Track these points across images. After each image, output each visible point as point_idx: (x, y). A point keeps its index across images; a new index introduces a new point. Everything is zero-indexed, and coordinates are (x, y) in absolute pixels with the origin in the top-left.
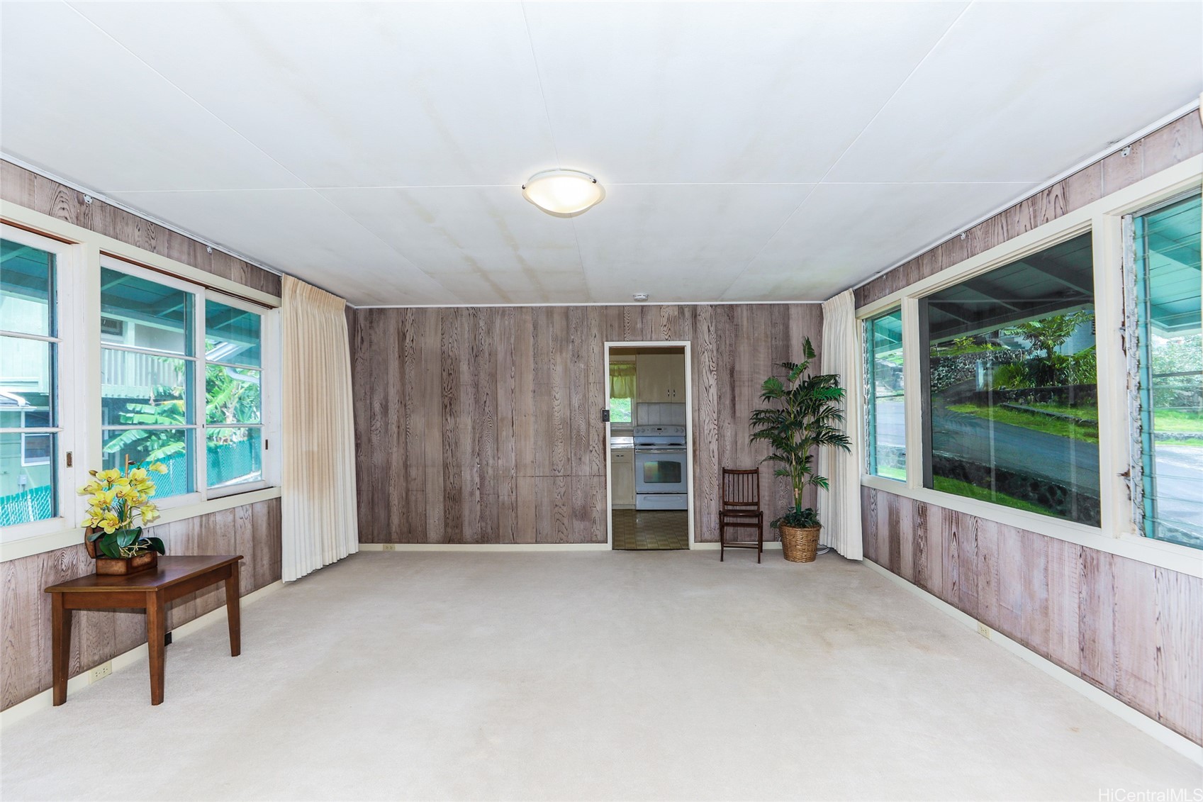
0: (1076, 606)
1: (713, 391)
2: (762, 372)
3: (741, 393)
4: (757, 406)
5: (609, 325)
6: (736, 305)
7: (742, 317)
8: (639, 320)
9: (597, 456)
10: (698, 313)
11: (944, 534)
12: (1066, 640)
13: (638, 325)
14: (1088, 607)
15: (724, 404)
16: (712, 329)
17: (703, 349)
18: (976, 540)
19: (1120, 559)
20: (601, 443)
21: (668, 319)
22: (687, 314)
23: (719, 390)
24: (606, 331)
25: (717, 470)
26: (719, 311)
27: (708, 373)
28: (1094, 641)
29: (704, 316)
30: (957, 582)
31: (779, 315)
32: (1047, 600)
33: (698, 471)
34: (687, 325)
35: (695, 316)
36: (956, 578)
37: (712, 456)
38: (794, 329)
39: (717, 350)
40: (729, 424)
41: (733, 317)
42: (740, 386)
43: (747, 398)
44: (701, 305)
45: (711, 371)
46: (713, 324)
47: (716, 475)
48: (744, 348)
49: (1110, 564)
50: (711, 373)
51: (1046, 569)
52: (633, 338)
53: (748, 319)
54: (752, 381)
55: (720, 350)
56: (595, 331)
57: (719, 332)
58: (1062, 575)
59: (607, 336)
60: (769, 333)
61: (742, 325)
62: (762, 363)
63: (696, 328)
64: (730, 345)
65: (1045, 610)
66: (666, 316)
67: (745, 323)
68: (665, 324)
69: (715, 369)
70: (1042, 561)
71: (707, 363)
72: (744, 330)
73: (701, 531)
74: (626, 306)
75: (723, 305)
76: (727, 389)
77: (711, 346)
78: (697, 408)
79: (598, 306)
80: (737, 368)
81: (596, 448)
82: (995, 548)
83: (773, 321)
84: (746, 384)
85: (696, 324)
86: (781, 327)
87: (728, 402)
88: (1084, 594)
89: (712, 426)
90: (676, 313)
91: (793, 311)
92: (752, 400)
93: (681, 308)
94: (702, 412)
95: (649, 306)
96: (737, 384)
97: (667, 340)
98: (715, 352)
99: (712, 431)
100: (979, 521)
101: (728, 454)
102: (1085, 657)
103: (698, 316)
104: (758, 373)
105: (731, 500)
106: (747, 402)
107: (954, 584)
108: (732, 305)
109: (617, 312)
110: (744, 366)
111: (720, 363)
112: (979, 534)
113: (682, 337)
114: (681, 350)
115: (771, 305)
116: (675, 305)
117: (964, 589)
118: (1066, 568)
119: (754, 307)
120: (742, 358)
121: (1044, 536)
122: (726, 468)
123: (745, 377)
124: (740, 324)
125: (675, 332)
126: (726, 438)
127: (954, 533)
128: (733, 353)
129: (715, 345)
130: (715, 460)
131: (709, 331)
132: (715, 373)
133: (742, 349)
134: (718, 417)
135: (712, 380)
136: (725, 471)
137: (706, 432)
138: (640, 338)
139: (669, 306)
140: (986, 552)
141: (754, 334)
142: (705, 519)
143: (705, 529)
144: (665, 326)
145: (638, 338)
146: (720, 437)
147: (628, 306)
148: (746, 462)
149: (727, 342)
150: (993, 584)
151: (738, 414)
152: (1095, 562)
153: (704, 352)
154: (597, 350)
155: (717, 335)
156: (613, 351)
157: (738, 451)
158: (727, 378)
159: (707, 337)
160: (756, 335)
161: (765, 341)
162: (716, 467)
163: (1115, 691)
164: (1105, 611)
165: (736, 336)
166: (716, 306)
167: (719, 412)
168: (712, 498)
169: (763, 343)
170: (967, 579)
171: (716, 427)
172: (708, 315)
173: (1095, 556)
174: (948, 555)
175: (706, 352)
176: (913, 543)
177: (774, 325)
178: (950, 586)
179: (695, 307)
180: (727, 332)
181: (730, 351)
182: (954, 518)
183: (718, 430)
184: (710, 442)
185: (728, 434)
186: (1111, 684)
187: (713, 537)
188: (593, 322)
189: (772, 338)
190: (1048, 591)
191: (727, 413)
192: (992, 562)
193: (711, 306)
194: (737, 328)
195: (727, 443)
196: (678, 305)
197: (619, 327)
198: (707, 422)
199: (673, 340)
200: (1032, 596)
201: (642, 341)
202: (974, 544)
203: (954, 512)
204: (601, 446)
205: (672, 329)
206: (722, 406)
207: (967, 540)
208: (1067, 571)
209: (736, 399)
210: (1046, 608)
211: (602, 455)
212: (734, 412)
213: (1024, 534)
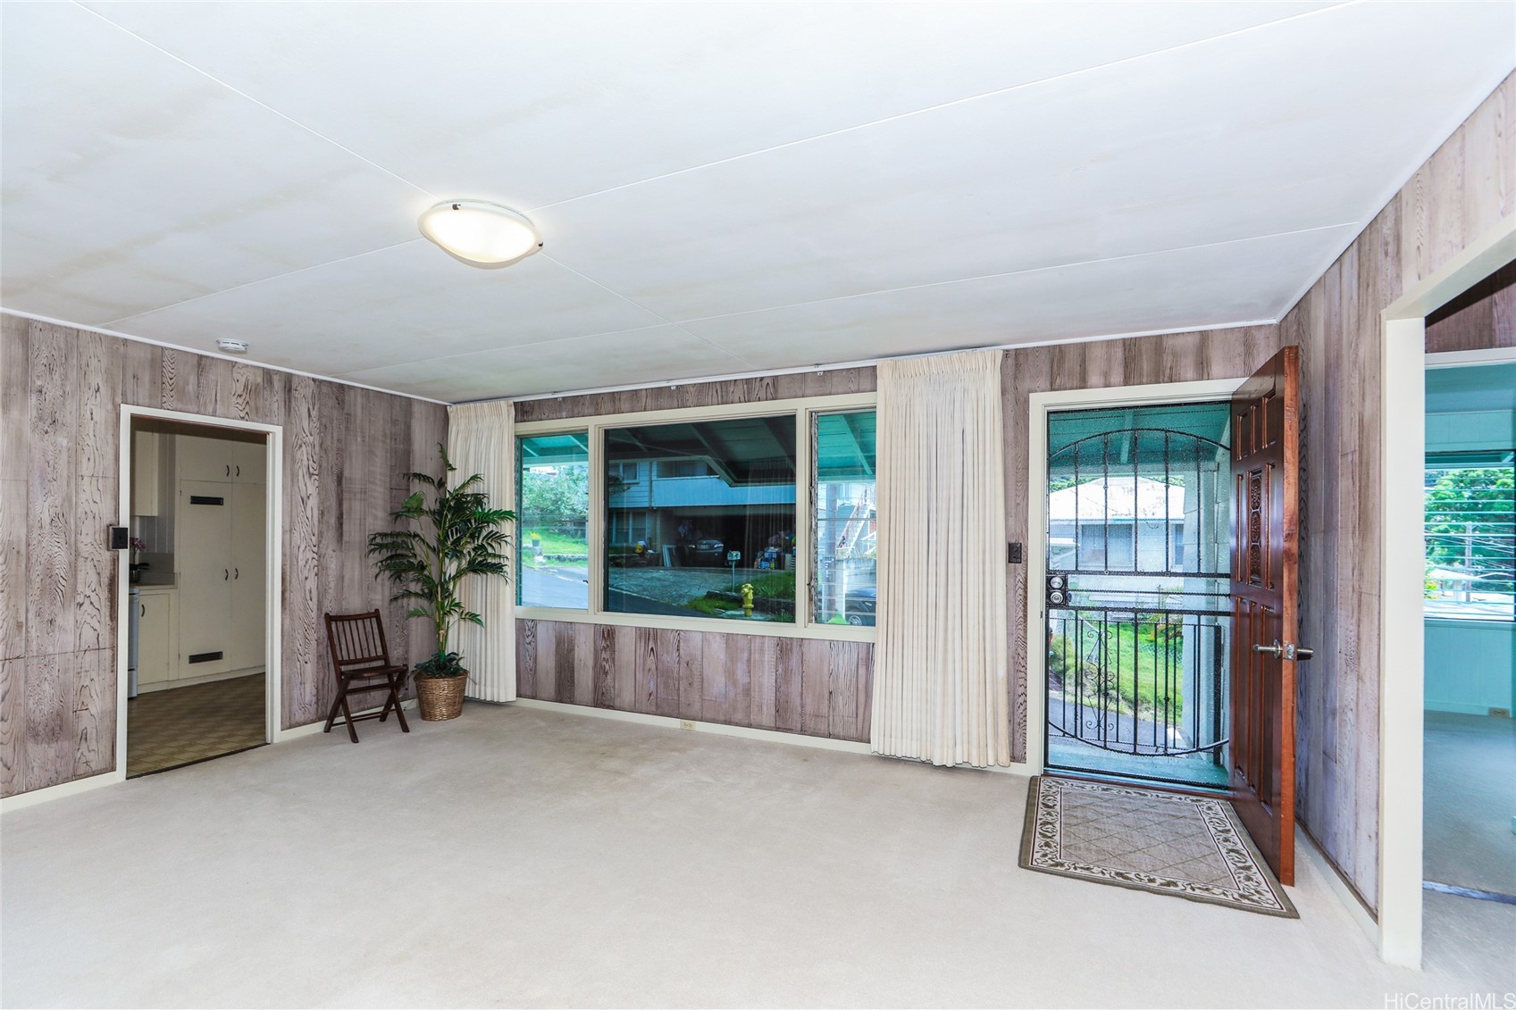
0: (774, 681)
1: (313, 503)
2: (378, 482)
3: (351, 509)
4: (371, 528)
5: (129, 376)
6: (349, 386)
7: (355, 405)
8: (193, 379)
9: (96, 612)
10: (294, 386)
11: (638, 651)
12: (765, 709)
13: (191, 387)
14: (782, 680)
15: (328, 522)
16: (314, 413)
17: (300, 442)
18: (678, 650)
19: (807, 641)
20: (106, 589)
21: (246, 386)
22: (278, 384)
23: (322, 502)
24: (124, 385)
25: (315, 619)
26: (325, 389)
27: (307, 477)
28: (787, 702)
29: (303, 394)
30: (655, 691)
31: (400, 409)
32: (749, 683)
33: (287, 622)
34: (276, 401)
35: (290, 390)
36: (653, 688)
37: (308, 598)
38: (417, 431)
39: (321, 445)
40: (334, 551)
41: (343, 401)
42: (350, 499)
43: (358, 517)
44: (299, 376)
45: (311, 475)
46: (316, 407)
47: (314, 626)
48: (356, 447)
49: (801, 646)
50: (310, 477)
51: (749, 660)
52: (180, 406)
53: (363, 408)
54: (365, 493)
55: (324, 446)
56: (96, 379)
57: (324, 420)
58: (762, 662)
59: (124, 394)
60: (388, 432)
61: (355, 416)
62: (378, 470)
63: (290, 408)
64: (339, 440)
65: (747, 691)
66: (243, 380)
67: (359, 413)
68: (239, 392)
69: (316, 472)
70: (746, 655)
71: (305, 462)
72: (358, 422)
73: (290, 712)
74: (167, 349)
75: (330, 382)
76: (333, 502)
77: (311, 438)
78: (288, 529)
79: (107, 336)
80: (346, 474)
81: (94, 598)
82: (699, 653)
83: (394, 417)
84: (358, 496)
85: (290, 402)
86: (402, 426)
87: (333, 521)
88: (780, 671)
89: (310, 555)
90: (259, 380)
91: (416, 408)
92: (365, 519)
93: (268, 374)
94: (296, 534)
95: (213, 358)
96: (346, 495)
97: (242, 418)
98: (317, 448)
99: (310, 562)
100: (682, 633)
101: (331, 592)
102: (779, 716)
103: (293, 392)
104: (374, 483)
105: (346, 658)
106: (358, 522)
107: (650, 694)
108: (342, 386)
109: (149, 356)
110: (354, 471)
111: (324, 464)
112: (681, 644)
113: (268, 419)
114: (260, 438)
115: (392, 395)
116: (259, 367)
117: (662, 695)
118: (766, 656)
119: (372, 394)
120: (354, 460)
121: (747, 635)
122: (331, 614)
123: (357, 487)
124: (353, 413)
125: (257, 409)
126: (330, 572)
127: (652, 649)
128: (341, 452)
129: (317, 437)
130: (313, 605)
131: (310, 416)
132: (317, 477)
133: (354, 447)
134: (320, 542)
135: (311, 487)
136: (329, 619)
137: (301, 563)
138: (194, 407)
139: (247, 366)
140: (688, 658)
141: (370, 430)
142: (296, 693)
143: (295, 707)
144: (240, 396)
145: (190, 407)
146: (321, 571)
147: (172, 350)
148: (354, 604)
149: (335, 435)
150: (696, 684)
151: (346, 538)
152: (789, 647)
153: (301, 446)
154: (100, 415)
155: (321, 424)
156: (139, 423)
157: (345, 589)
158: (332, 486)
159: (306, 424)
160: (372, 432)
161: (383, 442)
162: (314, 614)
163: (802, 730)
164: (796, 679)
165: (347, 429)
166: (321, 382)
167: (321, 534)
168: (307, 660)
169: (381, 444)
170: (666, 686)
171: (316, 556)
172: (308, 392)
173: (789, 642)
174: (644, 670)
175: (304, 446)
176: (595, 667)
177: (394, 422)
178: (645, 697)
179: (289, 377)
180: (335, 422)
181: (338, 449)
182: (651, 635)
183: (318, 561)
184: (306, 578)
185: (333, 565)
186: (799, 726)
187: (307, 716)
188: (94, 362)
189: (391, 439)
190: (750, 676)
191: (330, 535)
192: (696, 667)
193: (314, 380)
194: (348, 417)
195: (331, 579)
196: (263, 369)
197: (153, 382)
198: (302, 548)
199: (253, 421)
200: (735, 684)
201: (198, 413)
202: (676, 654)
203: (651, 631)
204: (104, 594)
205: (252, 403)
206: (325, 526)
207: (667, 653)
208: (766, 658)
209: (344, 517)
210: (749, 690)
211: (106, 611)
212: (341, 535)
213: (729, 638)
